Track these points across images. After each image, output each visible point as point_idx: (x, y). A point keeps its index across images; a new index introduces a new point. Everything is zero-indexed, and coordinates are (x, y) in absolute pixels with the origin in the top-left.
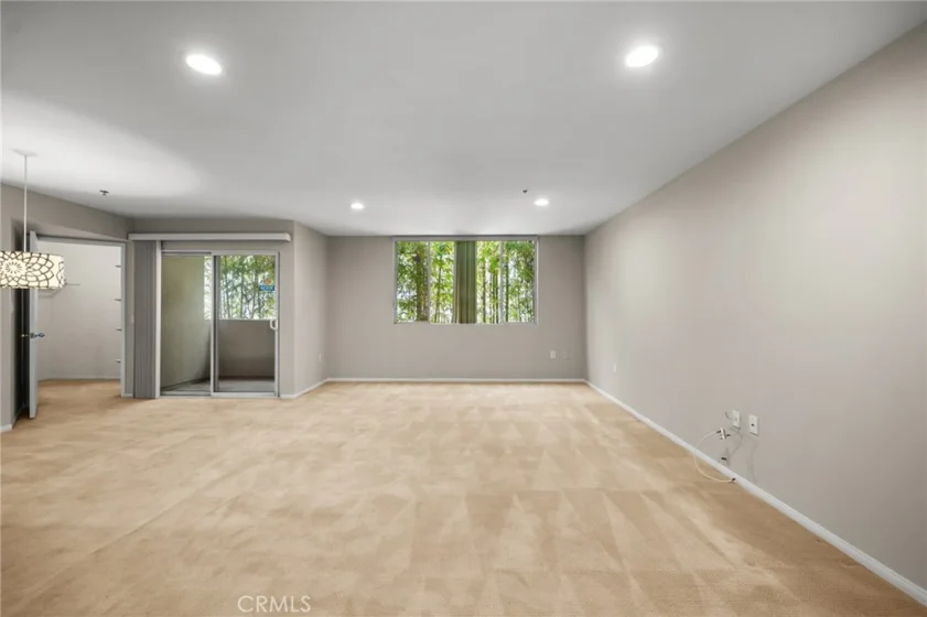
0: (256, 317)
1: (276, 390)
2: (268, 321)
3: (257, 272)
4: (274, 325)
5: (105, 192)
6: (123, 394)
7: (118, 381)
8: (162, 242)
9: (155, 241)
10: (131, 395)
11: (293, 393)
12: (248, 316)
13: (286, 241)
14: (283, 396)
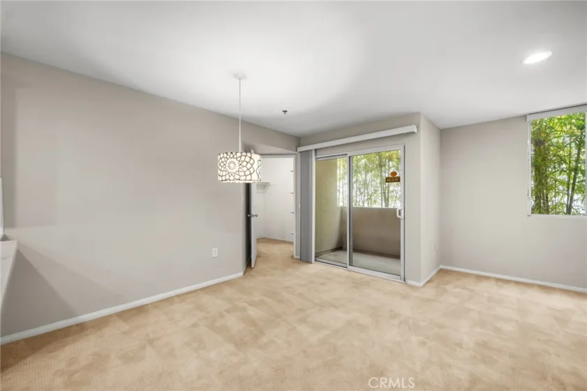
0: (366, 205)
1: (402, 274)
2: (394, 210)
3: (367, 172)
4: (400, 214)
5: (285, 111)
6: (295, 257)
7: (292, 243)
8: (316, 150)
9: (311, 150)
10: (299, 257)
11: (419, 281)
12: (361, 204)
13: (413, 133)
14: (409, 282)
